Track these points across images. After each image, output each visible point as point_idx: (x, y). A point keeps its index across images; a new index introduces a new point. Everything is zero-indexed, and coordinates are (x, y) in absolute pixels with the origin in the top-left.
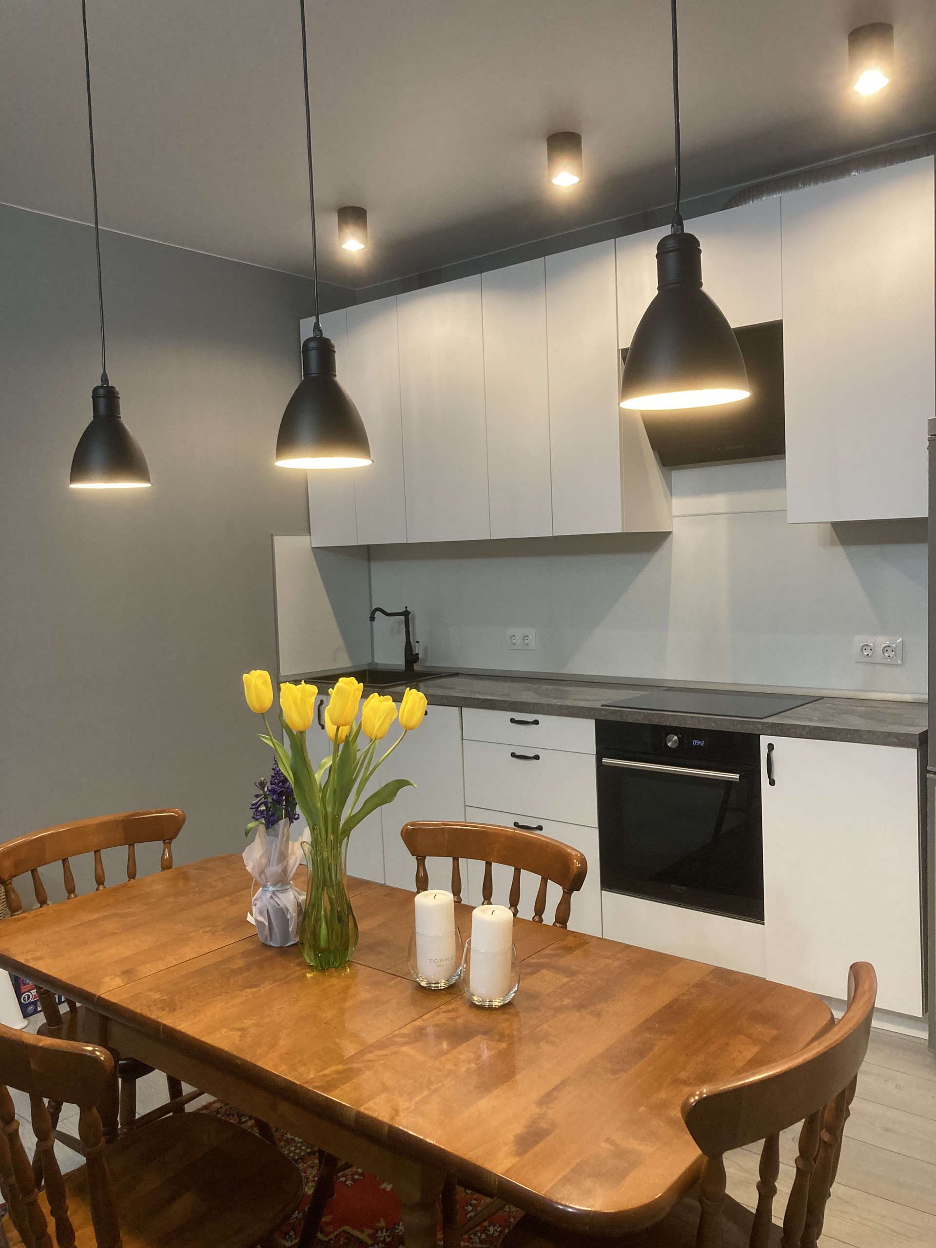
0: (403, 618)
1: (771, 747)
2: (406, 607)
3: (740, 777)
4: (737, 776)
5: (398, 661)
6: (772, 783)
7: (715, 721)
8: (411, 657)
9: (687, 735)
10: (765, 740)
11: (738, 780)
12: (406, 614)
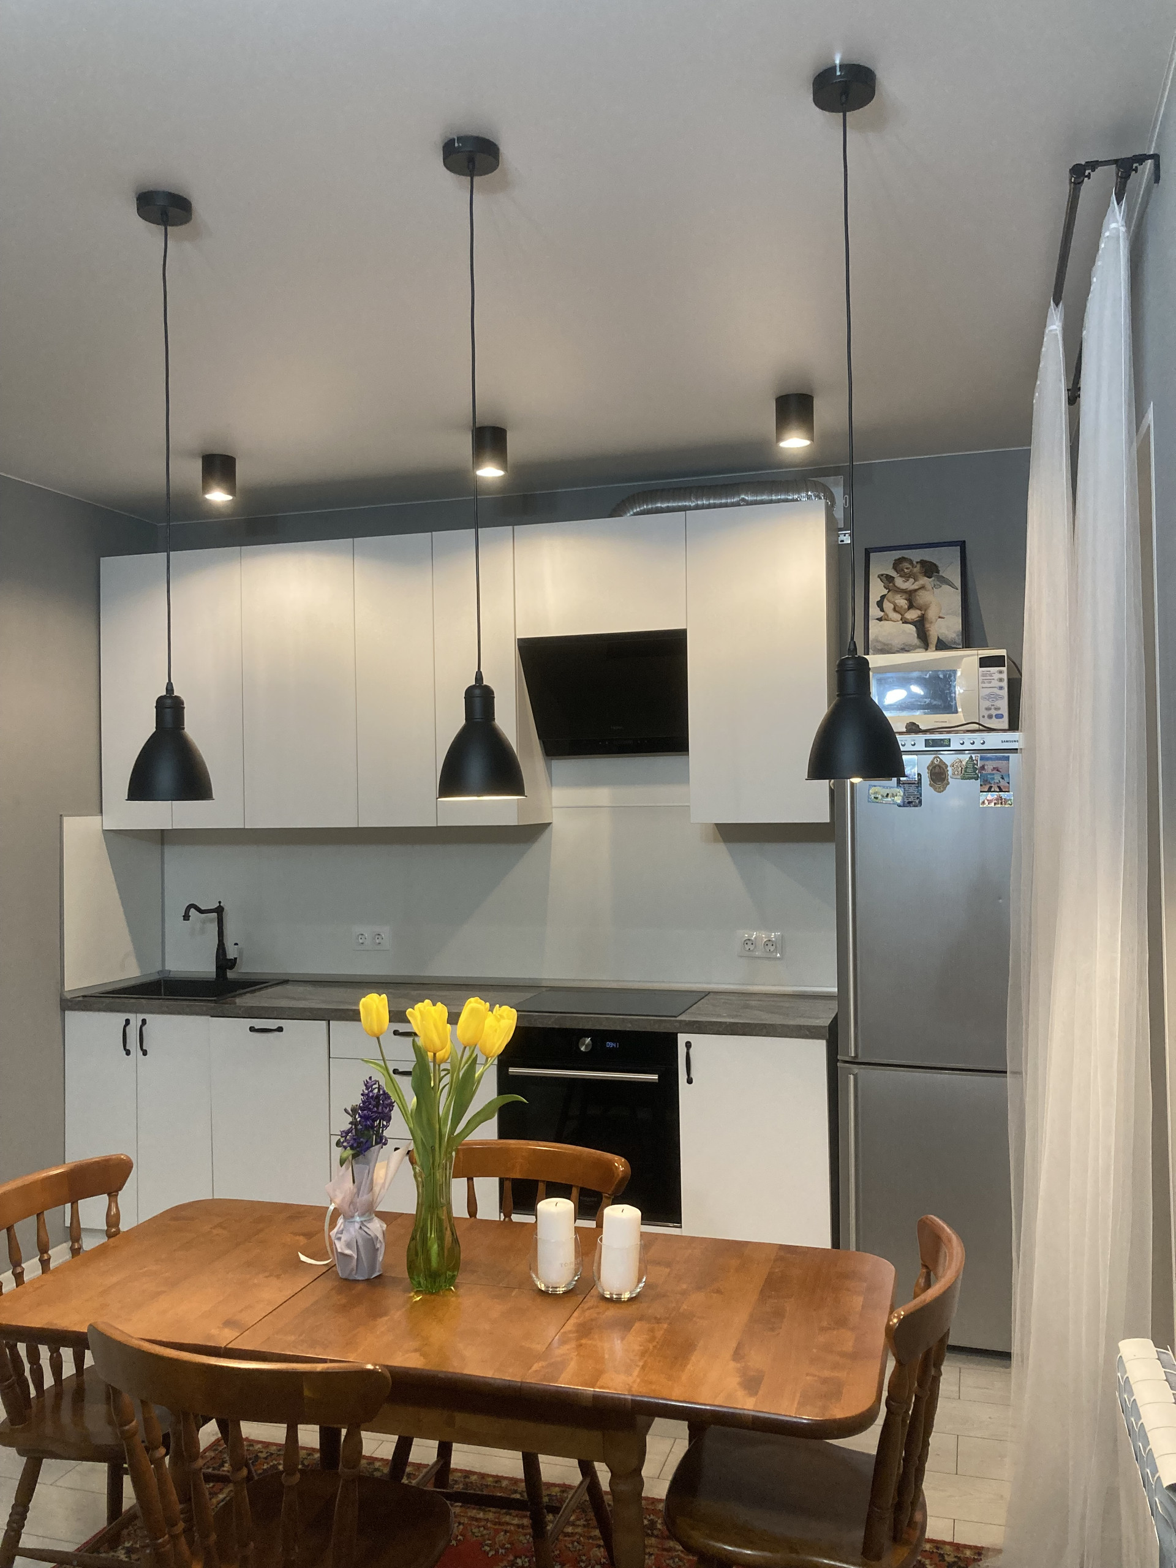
0: (215, 915)
1: (688, 1045)
2: (220, 902)
3: (659, 1077)
4: (656, 1077)
5: (204, 966)
6: (690, 1081)
7: (631, 1021)
8: (224, 963)
9: (600, 1036)
10: (682, 1039)
11: (657, 1081)
12: (219, 910)
